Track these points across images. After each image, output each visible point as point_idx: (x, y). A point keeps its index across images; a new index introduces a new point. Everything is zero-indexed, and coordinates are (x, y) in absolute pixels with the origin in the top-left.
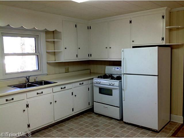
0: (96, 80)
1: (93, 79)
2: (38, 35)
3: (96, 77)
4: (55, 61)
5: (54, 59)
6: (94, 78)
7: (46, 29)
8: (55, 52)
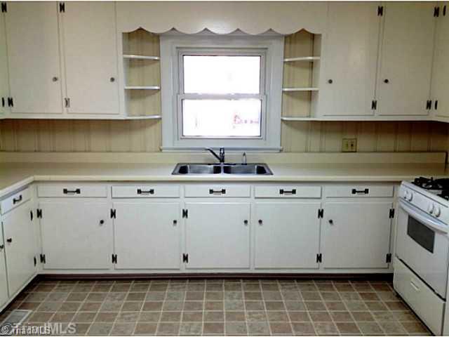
0: (407, 190)
1: (399, 183)
2: (265, 47)
3: (410, 179)
4: (310, 116)
5: (306, 112)
6: (403, 183)
7: (271, 30)
8: (311, 91)
